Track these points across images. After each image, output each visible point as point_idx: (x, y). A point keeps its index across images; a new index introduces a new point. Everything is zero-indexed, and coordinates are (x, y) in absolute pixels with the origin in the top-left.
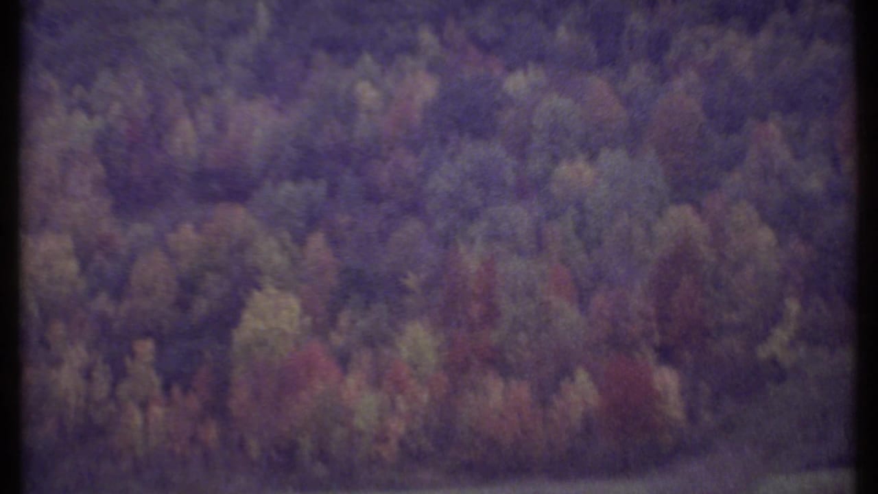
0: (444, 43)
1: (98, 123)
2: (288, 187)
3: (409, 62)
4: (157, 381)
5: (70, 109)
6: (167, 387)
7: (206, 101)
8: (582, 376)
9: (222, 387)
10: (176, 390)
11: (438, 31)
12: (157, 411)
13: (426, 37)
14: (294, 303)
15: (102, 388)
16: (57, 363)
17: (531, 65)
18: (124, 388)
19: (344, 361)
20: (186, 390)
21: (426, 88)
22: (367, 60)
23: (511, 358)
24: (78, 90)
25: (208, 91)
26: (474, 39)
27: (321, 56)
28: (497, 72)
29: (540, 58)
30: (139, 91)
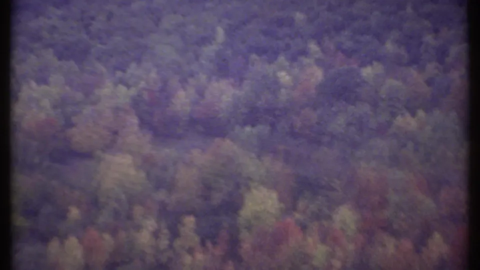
0: (323, 51)
1: (133, 92)
2: (248, 129)
3: (306, 61)
4: (197, 239)
5: (116, 84)
6: (203, 243)
7: (191, 80)
8: (437, 237)
9: (234, 242)
10: (209, 244)
11: (319, 44)
12: (200, 256)
13: (313, 47)
14: (274, 195)
15: (164, 243)
16: (138, 228)
17: (375, 63)
18: (178, 243)
19: (304, 228)
20: (214, 244)
21: (318, 75)
22: (282, 59)
23: (395, 227)
24: (119, 74)
25: (192, 75)
26: (339, 48)
27: (254, 56)
28: (355, 66)
29: (379, 59)
30: (153, 75)
